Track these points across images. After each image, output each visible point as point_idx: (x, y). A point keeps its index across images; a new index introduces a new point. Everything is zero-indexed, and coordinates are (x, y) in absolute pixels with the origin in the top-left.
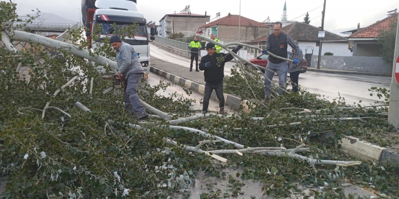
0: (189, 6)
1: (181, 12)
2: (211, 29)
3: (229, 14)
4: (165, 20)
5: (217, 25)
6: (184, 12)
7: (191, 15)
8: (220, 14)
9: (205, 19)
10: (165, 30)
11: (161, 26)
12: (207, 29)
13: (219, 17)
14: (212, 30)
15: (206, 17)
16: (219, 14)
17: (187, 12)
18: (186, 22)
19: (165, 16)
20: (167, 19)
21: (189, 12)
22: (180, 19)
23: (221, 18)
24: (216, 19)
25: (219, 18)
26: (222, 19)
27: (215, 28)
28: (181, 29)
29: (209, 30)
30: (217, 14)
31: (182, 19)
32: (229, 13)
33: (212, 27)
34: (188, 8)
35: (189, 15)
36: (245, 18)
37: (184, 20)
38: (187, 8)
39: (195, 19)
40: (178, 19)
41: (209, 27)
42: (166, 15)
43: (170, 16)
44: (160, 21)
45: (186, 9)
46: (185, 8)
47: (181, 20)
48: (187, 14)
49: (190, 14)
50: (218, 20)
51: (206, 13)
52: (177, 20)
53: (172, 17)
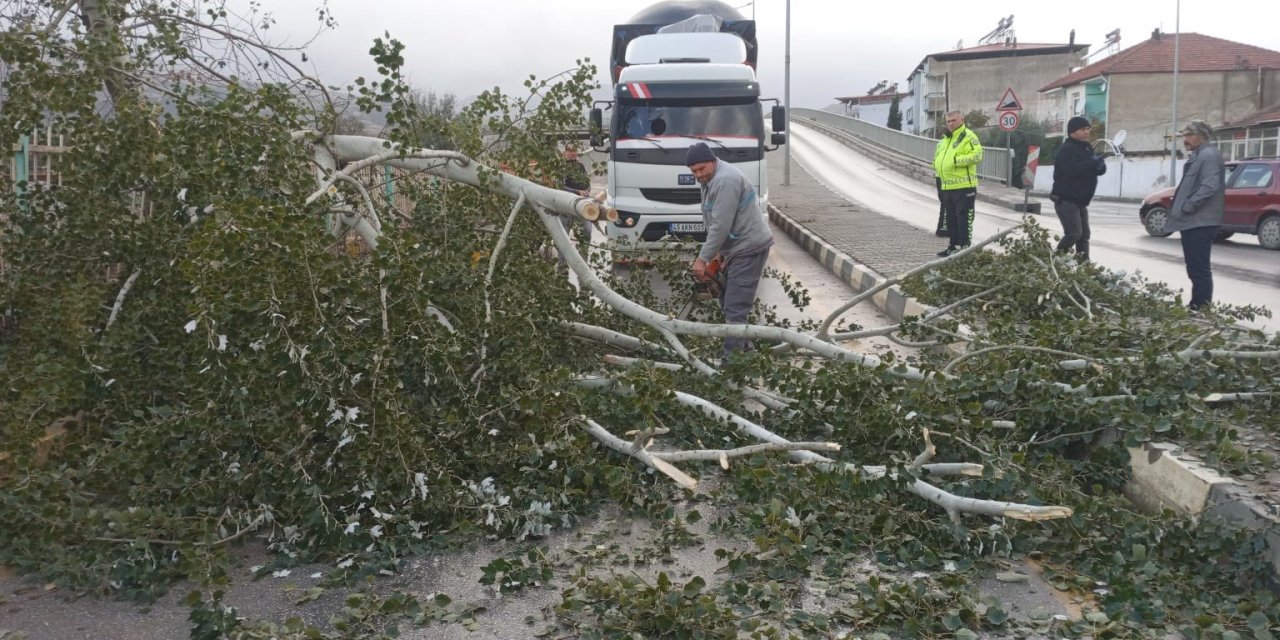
0: (1012, 17)
1: (983, 43)
2: (1082, 90)
3: (1156, 34)
4: (923, 75)
5: (1106, 74)
6: (994, 41)
7: (1018, 48)
8: (1121, 34)
9: (1070, 56)
10: (923, 106)
11: (911, 93)
12: (1070, 92)
13: (1115, 46)
14: (1088, 95)
15: (1074, 49)
16: (1114, 37)
17: (1003, 40)
18: (999, 73)
19: (925, 61)
20: (930, 68)
21: (1008, 39)
22: (977, 64)
23: (1122, 49)
24: (1105, 55)
25: (1114, 49)
26: (1127, 51)
27: (1098, 85)
28: (980, 100)
29: (1076, 95)
30: (1108, 36)
31: (981, 64)
32: (1157, 30)
33: (1087, 85)
34: (1008, 26)
35: (1011, 48)
36: (1221, 41)
37: (992, 68)
38: (1005, 25)
39: (1033, 61)
40: (970, 66)
41: (1076, 84)
42: (928, 56)
43: (941, 58)
44: (910, 79)
45: (999, 29)
46: (997, 26)
47: (980, 68)
48: (1003, 48)
49: (1015, 44)
50: (1114, 57)
51: (1072, 35)
52: (967, 69)
53: (949, 63)
